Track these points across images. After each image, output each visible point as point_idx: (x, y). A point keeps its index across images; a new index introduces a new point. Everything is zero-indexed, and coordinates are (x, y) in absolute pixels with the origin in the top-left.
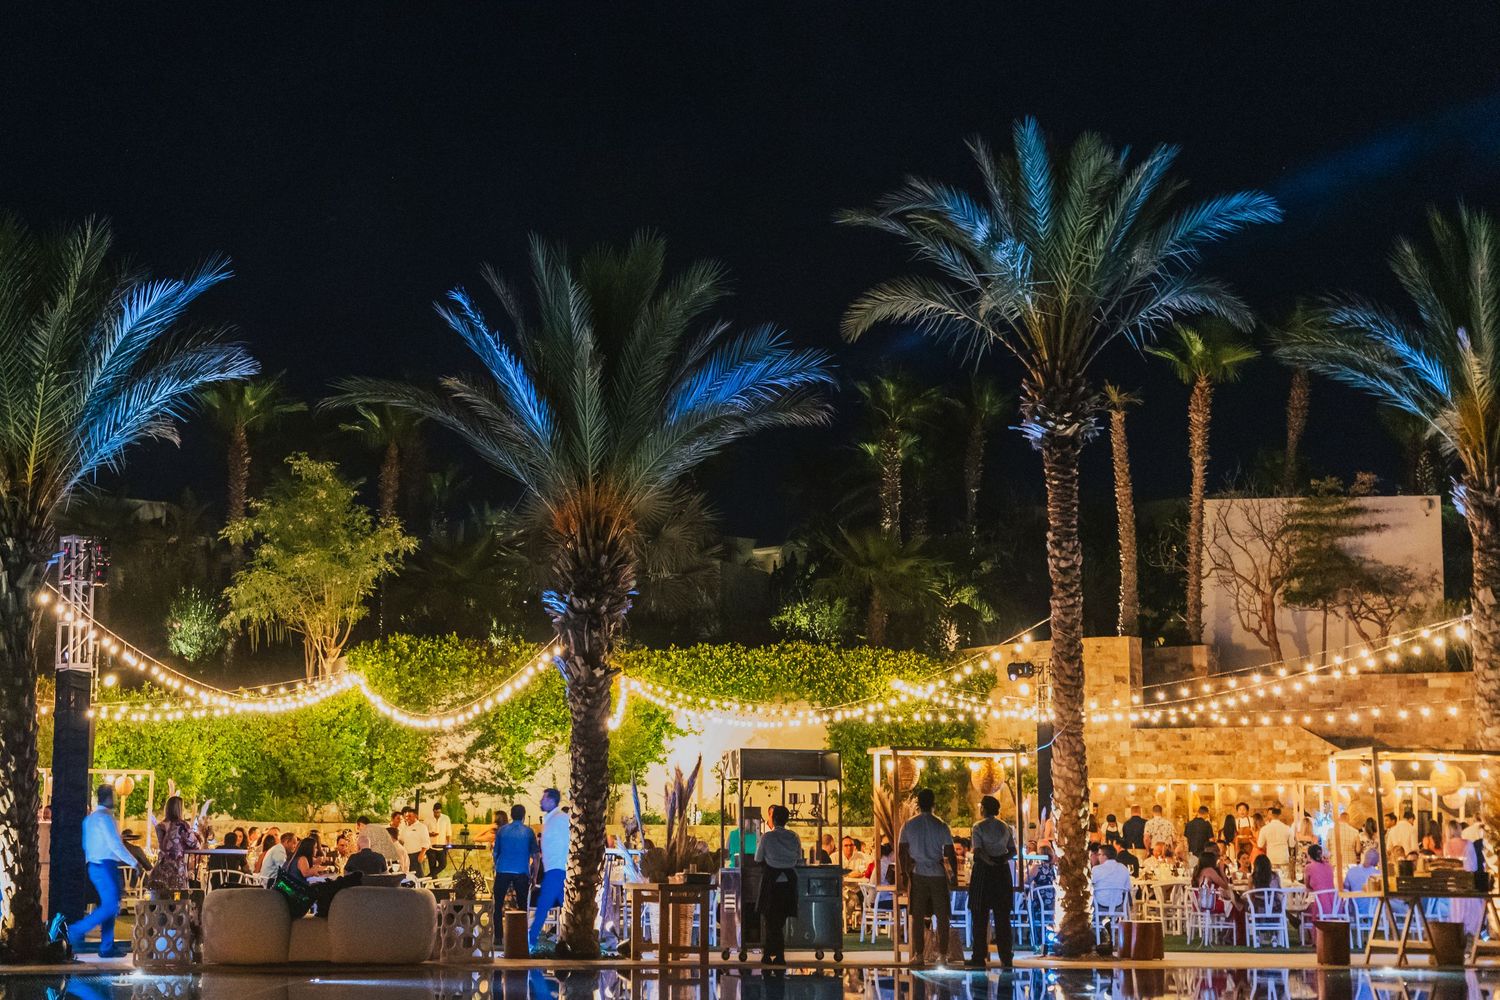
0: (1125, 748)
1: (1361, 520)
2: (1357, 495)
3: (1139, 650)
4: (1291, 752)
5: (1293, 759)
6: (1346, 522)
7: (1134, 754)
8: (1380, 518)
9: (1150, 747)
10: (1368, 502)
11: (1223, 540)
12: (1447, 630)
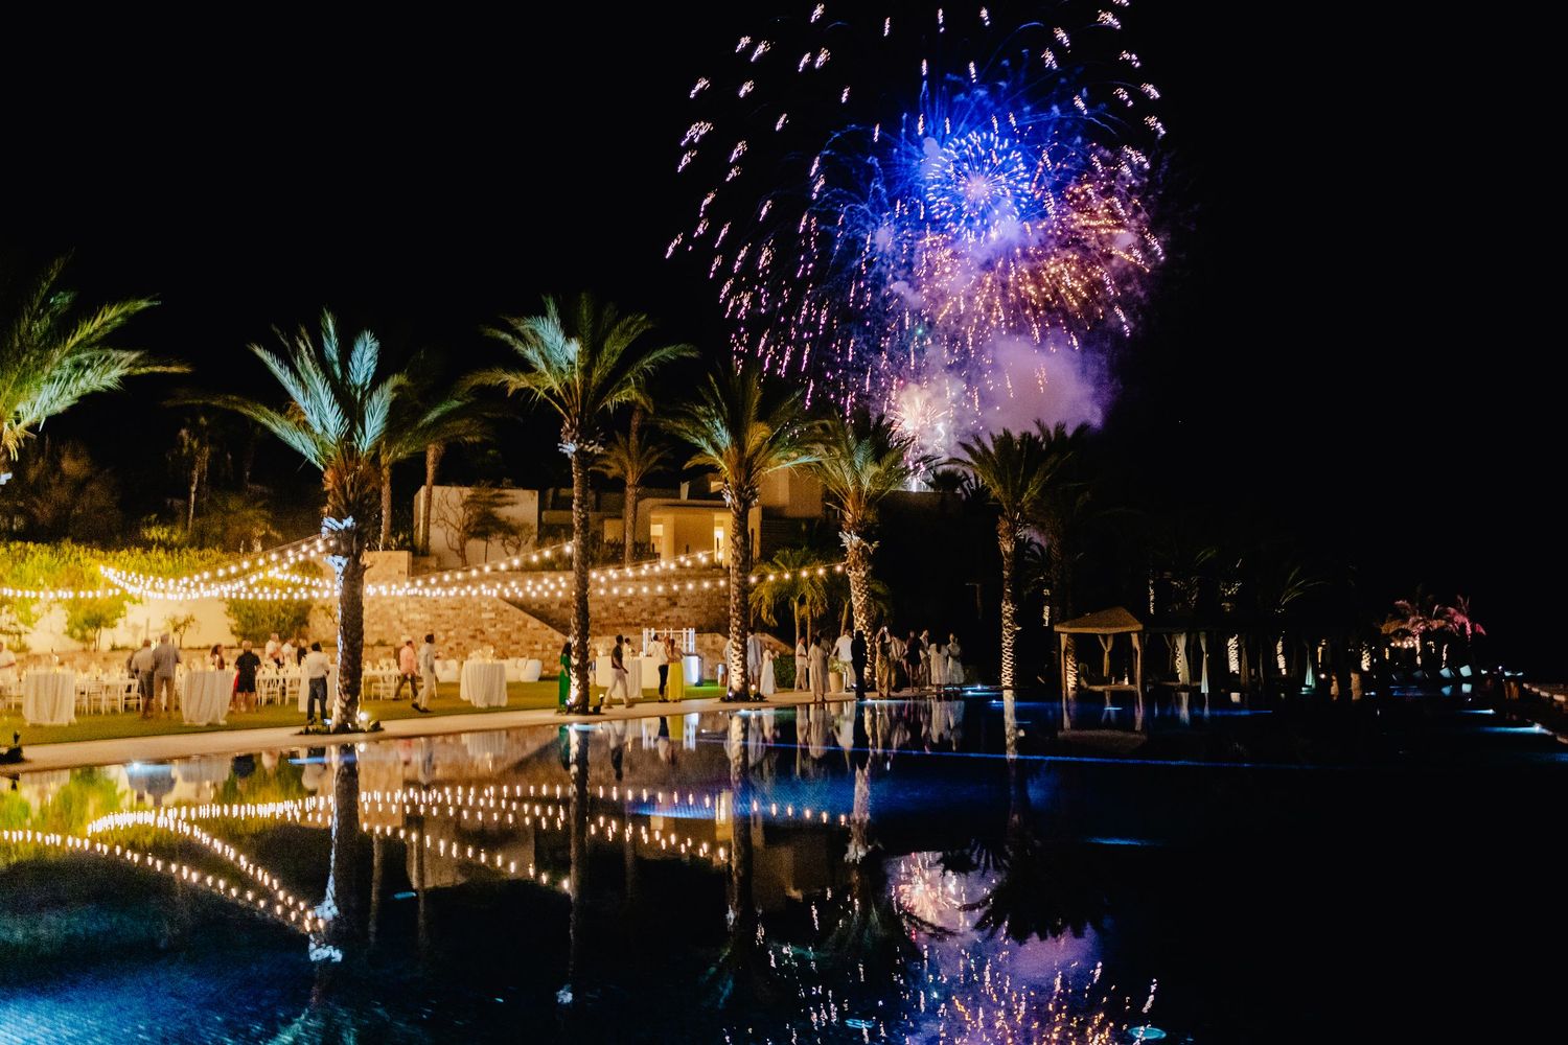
0: (403, 606)
1: (504, 500)
2: (502, 488)
3: (411, 558)
4: (489, 608)
5: (490, 611)
6: (497, 500)
7: (407, 610)
8: (510, 499)
9: (417, 606)
10: (507, 491)
11: (445, 507)
12: (541, 553)
